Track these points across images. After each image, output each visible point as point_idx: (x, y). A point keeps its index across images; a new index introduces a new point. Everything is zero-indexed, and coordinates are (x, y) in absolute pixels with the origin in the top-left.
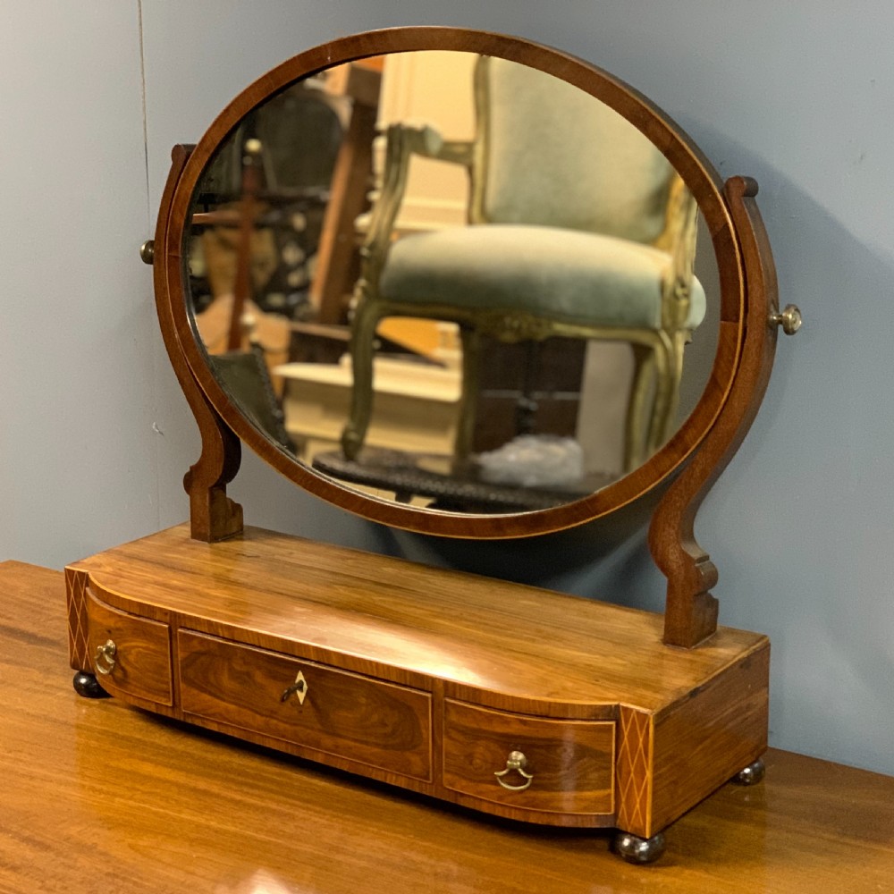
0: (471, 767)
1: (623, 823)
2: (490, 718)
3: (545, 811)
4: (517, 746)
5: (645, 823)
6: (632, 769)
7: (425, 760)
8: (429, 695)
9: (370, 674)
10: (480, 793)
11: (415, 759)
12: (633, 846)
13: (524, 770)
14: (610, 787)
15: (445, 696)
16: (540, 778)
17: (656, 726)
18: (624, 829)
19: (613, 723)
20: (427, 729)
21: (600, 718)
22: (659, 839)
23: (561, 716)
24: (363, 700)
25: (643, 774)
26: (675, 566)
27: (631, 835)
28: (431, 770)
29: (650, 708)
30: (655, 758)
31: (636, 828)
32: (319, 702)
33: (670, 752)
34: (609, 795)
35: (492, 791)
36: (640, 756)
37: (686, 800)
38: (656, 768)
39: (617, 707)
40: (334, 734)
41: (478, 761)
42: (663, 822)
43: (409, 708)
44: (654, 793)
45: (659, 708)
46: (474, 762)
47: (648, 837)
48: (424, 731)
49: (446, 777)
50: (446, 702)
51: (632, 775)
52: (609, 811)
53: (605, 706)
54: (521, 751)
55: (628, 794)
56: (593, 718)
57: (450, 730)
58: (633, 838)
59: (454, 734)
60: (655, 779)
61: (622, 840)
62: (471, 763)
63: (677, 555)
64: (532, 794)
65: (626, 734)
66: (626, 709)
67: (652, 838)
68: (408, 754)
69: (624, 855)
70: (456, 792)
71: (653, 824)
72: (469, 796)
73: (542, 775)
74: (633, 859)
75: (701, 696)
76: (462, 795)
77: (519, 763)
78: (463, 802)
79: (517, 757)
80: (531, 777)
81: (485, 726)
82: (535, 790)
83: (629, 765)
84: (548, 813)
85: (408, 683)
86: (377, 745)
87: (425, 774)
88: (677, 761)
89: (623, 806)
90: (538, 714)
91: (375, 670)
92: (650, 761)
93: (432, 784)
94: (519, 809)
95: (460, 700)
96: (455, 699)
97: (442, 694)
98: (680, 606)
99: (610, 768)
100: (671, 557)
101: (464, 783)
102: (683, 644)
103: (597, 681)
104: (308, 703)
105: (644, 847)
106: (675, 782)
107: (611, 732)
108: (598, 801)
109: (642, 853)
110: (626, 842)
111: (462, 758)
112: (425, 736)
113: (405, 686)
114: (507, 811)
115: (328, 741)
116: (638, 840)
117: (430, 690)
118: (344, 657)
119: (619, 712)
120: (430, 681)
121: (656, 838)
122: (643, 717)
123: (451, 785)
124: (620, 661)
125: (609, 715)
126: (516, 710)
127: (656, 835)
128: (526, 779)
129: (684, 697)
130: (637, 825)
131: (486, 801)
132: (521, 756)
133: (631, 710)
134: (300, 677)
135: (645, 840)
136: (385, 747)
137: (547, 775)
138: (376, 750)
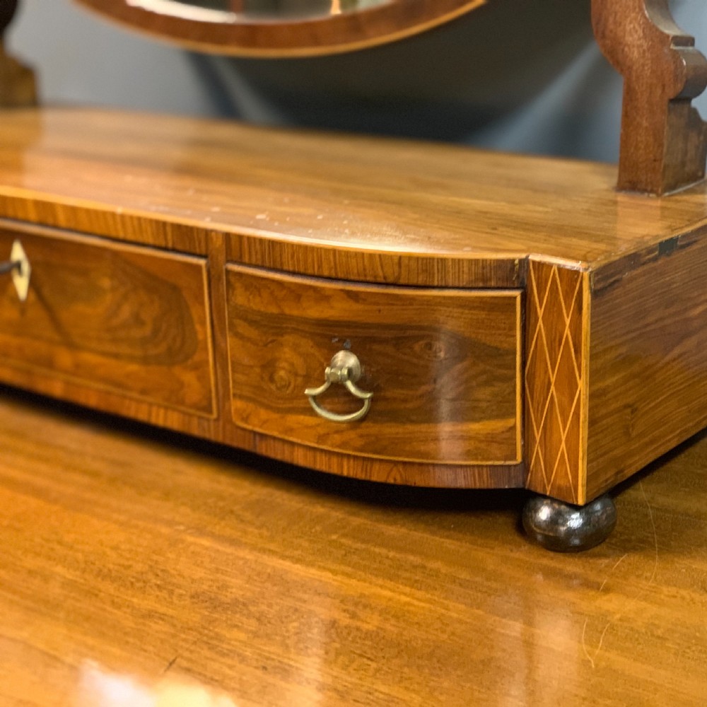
0: (273, 387)
1: (539, 480)
2: (297, 293)
3: (401, 459)
4: (345, 341)
5: (575, 477)
6: (553, 380)
7: (203, 378)
8: (202, 262)
9: (113, 234)
10: (290, 430)
11: (189, 378)
12: (555, 520)
13: (358, 385)
14: (514, 414)
15: (228, 261)
16: (385, 399)
17: (595, 294)
18: (540, 490)
19: (517, 294)
20: (203, 323)
21: (493, 284)
22: (604, 508)
23: (420, 281)
24: (106, 283)
25: (573, 386)
26: (635, 54)
27: (553, 500)
28: (213, 395)
29: (585, 259)
30: (593, 357)
31: (560, 488)
32: (46, 291)
33: (623, 350)
34: (513, 428)
35: (307, 427)
36: (566, 355)
37: (652, 442)
38: (595, 375)
39: (525, 262)
40: (71, 346)
41: (282, 373)
42: (609, 478)
43: (175, 289)
44: (592, 422)
45: (601, 261)
46: (276, 377)
47: (581, 502)
48: (198, 327)
49: (236, 405)
50: (228, 272)
51: (553, 388)
52: (514, 458)
53: (502, 261)
54: (353, 350)
55: (544, 427)
56: (481, 285)
57: (237, 322)
58: (556, 506)
59: (243, 328)
60: (592, 396)
61: (536, 510)
62: (272, 380)
63: (640, 32)
64: (372, 429)
65: (540, 312)
66: (540, 266)
67: (589, 504)
68: (177, 370)
69: (539, 537)
70: (255, 433)
71: (590, 478)
72: (274, 438)
73: (389, 394)
74: (556, 543)
75: (679, 256)
76: (263, 436)
77: (345, 372)
78: (265, 449)
79: (346, 361)
80: (368, 395)
81: (292, 310)
82: (375, 422)
83: (546, 371)
84: (404, 463)
85: (170, 245)
86: (132, 359)
87: (205, 403)
88: (636, 368)
89: (537, 449)
90: (381, 279)
91: (119, 227)
92: (585, 362)
93: (217, 420)
94: (355, 457)
95: (250, 265)
96: (241, 263)
97: (222, 258)
98: (645, 124)
99: (514, 377)
100: (629, 39)
101: (264, 414)
102: (649, 189)
103: (495, 229)
104: (33, 297)
105: (575, 521)
106: (633, 408)
107: (514, 311)
108: (491, 439)
109: (571, 532)
110: (544, 513)
111: (258, 370)
112: (200, 337)
113: (165, 249)
114: (335, 460)
115: (65, 358)
116: (563, 507)
117: (204, 252)
118: (73, 210)
119: (528, 271)
120: (202, 236)
121: (598, 507)
122: (572, 277)
123: (246, 420)
124: (541, 209)
125: (508, 279)
126: (340, 275)
127: (597, 499)
128: (360, 402)
129: (650, 251)
130: (561, 482)
131: (300, 445)
132: (352, 361)
133: (550, 266)
134: (18, 253)
135: (576, 508)
136: (145, 361)
137: (398, 393)
138: (133, 367)
